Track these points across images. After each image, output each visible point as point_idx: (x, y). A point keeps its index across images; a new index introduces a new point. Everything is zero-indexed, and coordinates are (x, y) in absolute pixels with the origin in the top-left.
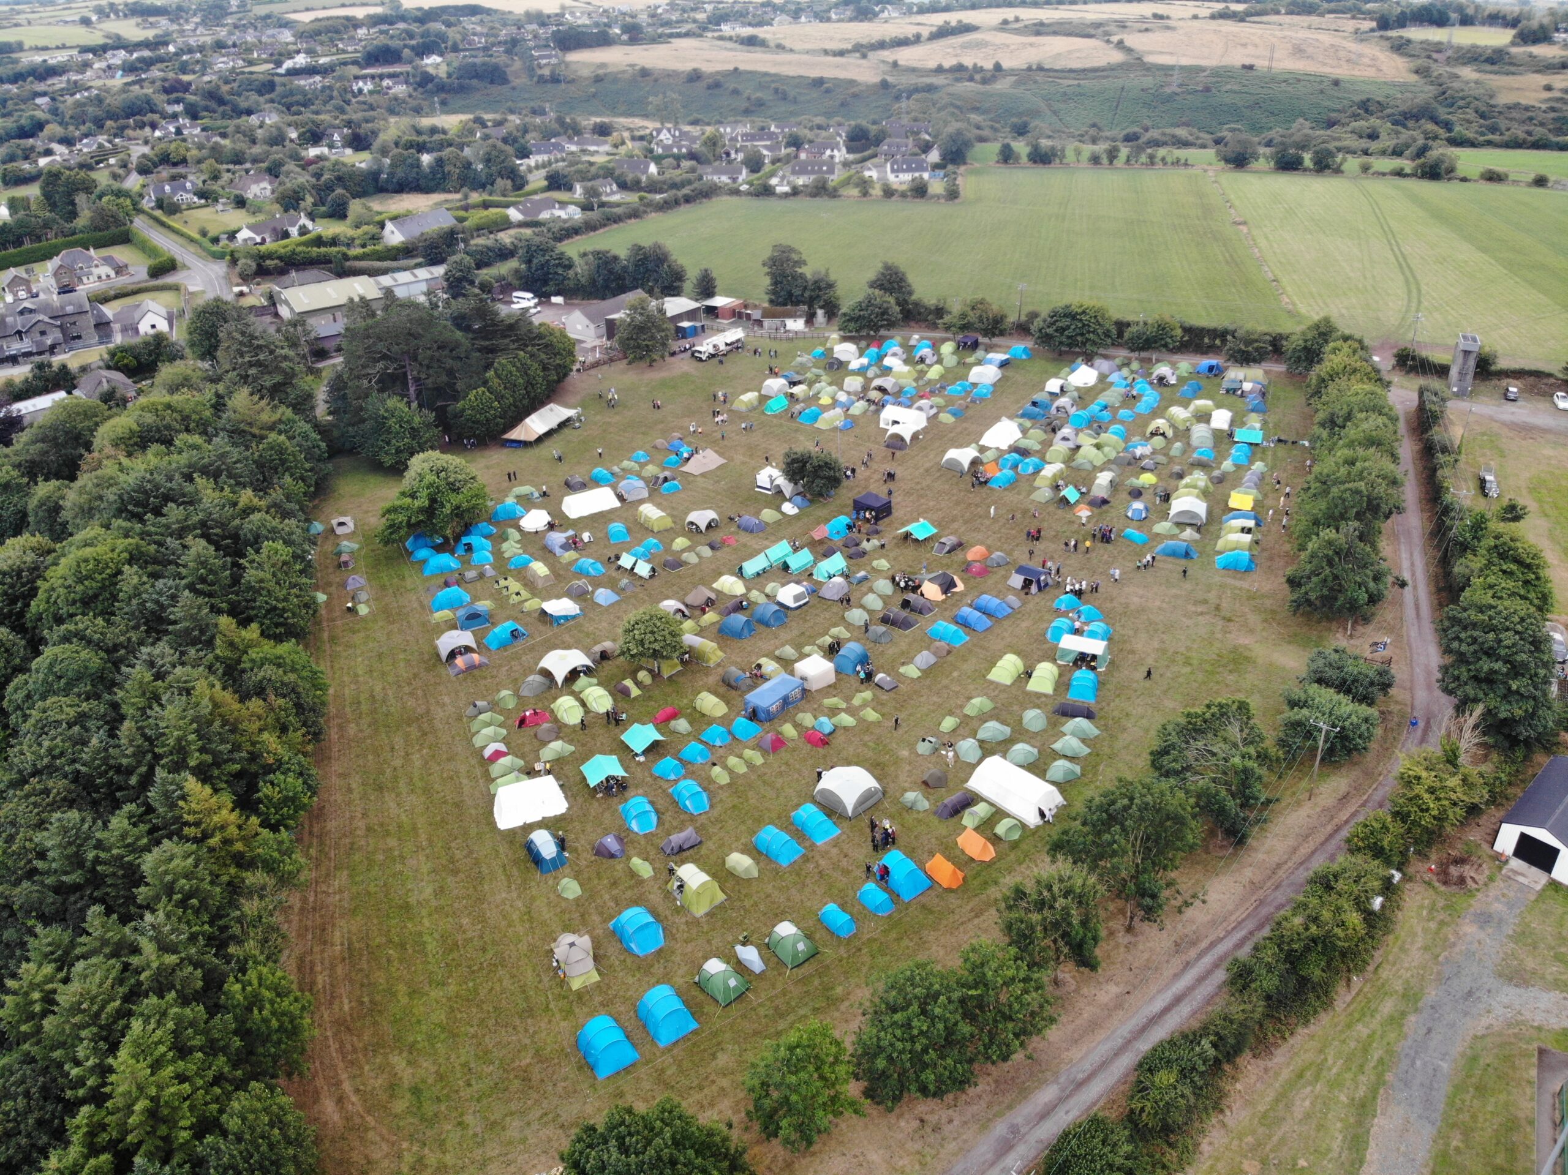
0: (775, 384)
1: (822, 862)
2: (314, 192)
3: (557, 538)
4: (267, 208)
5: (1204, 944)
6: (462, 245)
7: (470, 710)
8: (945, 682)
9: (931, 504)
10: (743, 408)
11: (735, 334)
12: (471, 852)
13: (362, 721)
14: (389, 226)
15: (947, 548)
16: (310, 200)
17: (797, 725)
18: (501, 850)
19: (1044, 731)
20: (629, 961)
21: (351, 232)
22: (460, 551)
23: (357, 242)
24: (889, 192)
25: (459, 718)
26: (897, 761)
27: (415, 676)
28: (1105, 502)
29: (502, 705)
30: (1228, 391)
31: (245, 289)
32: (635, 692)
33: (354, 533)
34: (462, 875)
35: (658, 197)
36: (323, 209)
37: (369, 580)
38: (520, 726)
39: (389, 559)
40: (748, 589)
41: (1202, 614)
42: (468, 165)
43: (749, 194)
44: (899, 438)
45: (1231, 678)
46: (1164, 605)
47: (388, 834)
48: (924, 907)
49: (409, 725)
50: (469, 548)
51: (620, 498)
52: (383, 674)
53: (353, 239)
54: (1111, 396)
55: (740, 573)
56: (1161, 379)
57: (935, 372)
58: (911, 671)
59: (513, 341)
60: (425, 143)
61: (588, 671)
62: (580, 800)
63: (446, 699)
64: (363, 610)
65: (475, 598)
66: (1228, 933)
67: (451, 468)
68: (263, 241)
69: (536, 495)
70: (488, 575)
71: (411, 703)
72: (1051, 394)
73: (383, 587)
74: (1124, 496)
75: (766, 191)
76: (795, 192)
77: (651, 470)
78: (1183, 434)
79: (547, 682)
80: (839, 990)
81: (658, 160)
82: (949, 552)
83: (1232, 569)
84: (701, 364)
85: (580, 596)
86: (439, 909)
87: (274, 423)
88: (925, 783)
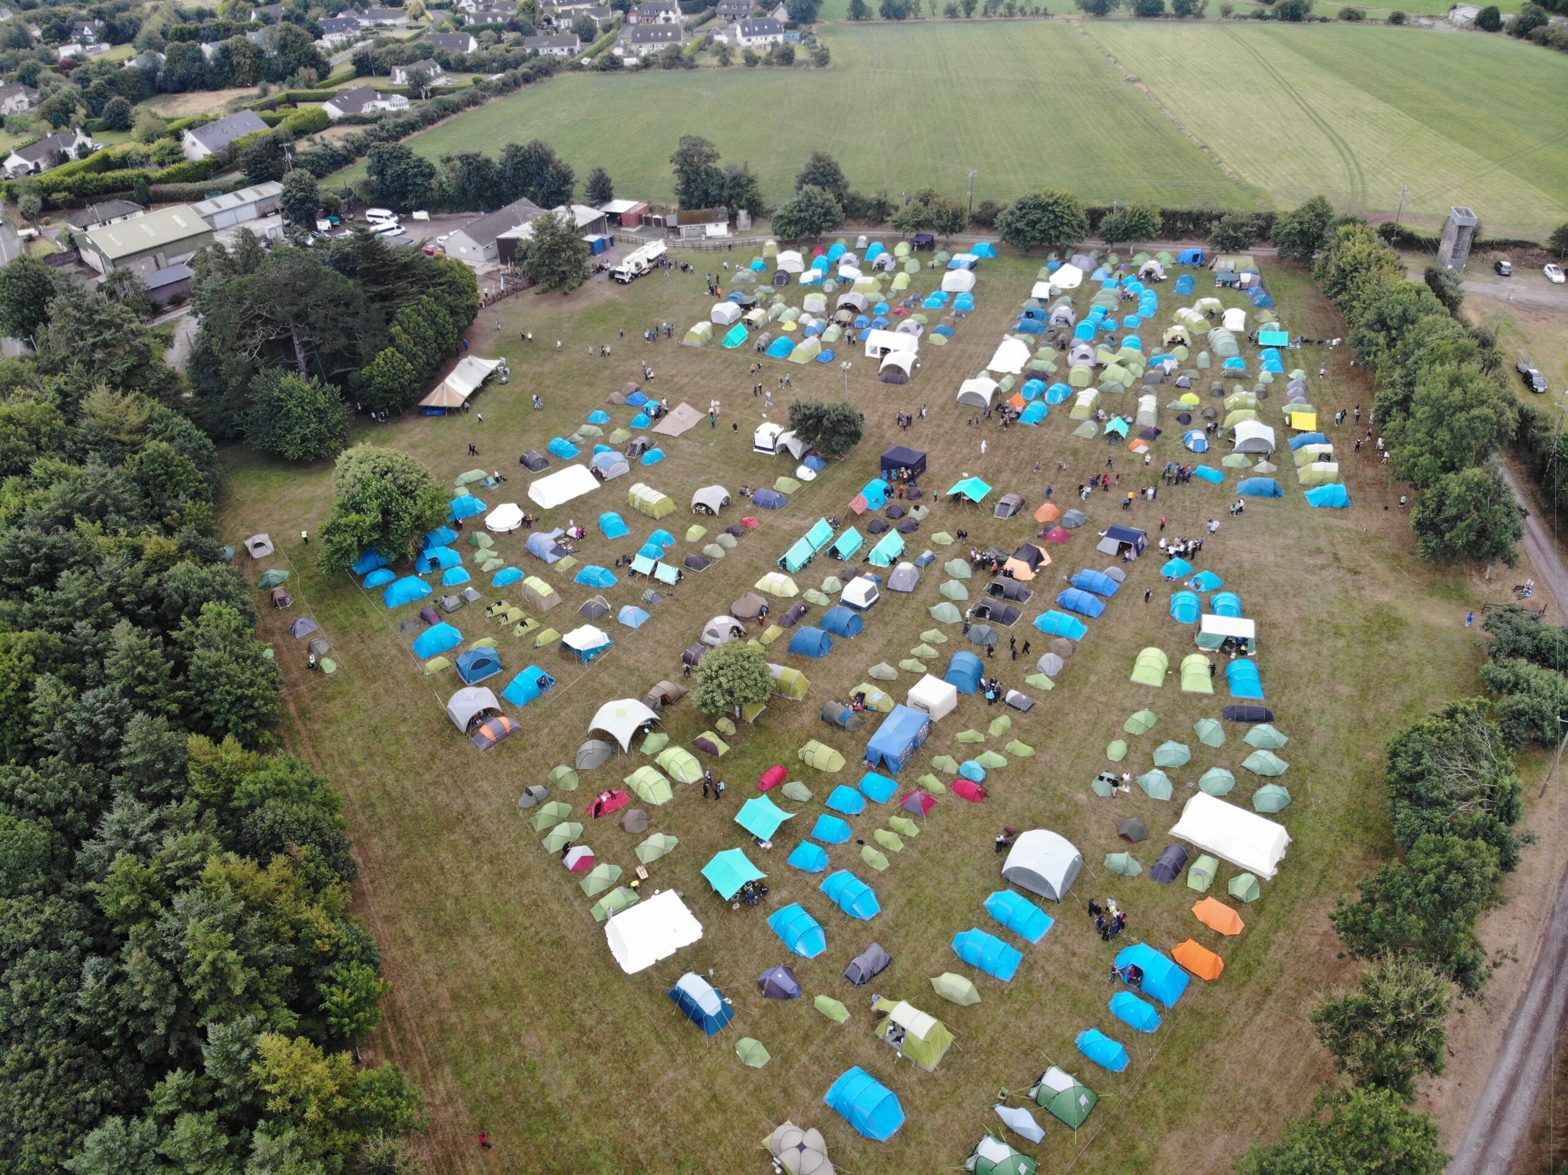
0: (727, 310)
1: (1049, 968)
2: (83, 101)
3: (543, 540)
4: (33, 126)
5: (1512, 1005)
6: (289, 156)
7: (524, 801)
8: (1086, 691)
9: (965, 451)
10: (697, 343)
11: (655, 248)
12: (603, 1015)
13: (387, 833)
14: (189, 137)
15: (1011, 510)
16: (81, 111)
17: (938, 773)
18: (641, 1006)
19: (1226, 744)
20: (871, 1150)
21: (143, 149)
22: (425, 568)
23: (154, 159)
24: (751, 60)
25: (514, 814)
26: (1078, 810)
27: (433, 756)
28: (1158, 432)
29: (562, 787)
30: (1224, 284)
31: (32, 231)
32: (723, 748)
33: (275, 554)
34: (605, 1052)
35: (495, 77)
36: (99, 120)
37: (321, 622)
38: (596, 816)
39: (334, 587)
40: (802, 588)
41: (1323, 567)
42: (259, 53)
43: (594, 68)
44: (896, 369)
45: (1392, 647)
46: (1280, 560)
47: (483, 1002)
48: (1192, 1010)
49: (452, 831)
50: (434, 563)
51: (597, 474)
52: (389, 758)
53: (148, 156)
54: (1106, 298)
55: (783, 567)
56: (1149, 273)
57: (901, 281)
58: (1042, 681)
59: (412, 284)
60: (197, 30)
61: (654, 725)
62: (713, 916)
63: (486, 786)
64: (329, 666)
65: (470, 636)
66: (1530, 984)
67: (398, 467)
68: (37, 170)
69: (491, 480)
70: (472, 599)
71: (442, 797)
72: (1041, 300)
73: (343, 630)
74: (1173, 422)
75: (613, 65)
76: (646, 64)
77: (620, 434)
78: (1201, 342)
79: (609, 748)
80: (1143, 1148)
81: (475, 31)
82: (1014, 514)
83: (1329, 507)
84: (624, 288)
85: (601, 619)
86: (594, 1108)
87: (145, 423)
88: (1125, 837)
